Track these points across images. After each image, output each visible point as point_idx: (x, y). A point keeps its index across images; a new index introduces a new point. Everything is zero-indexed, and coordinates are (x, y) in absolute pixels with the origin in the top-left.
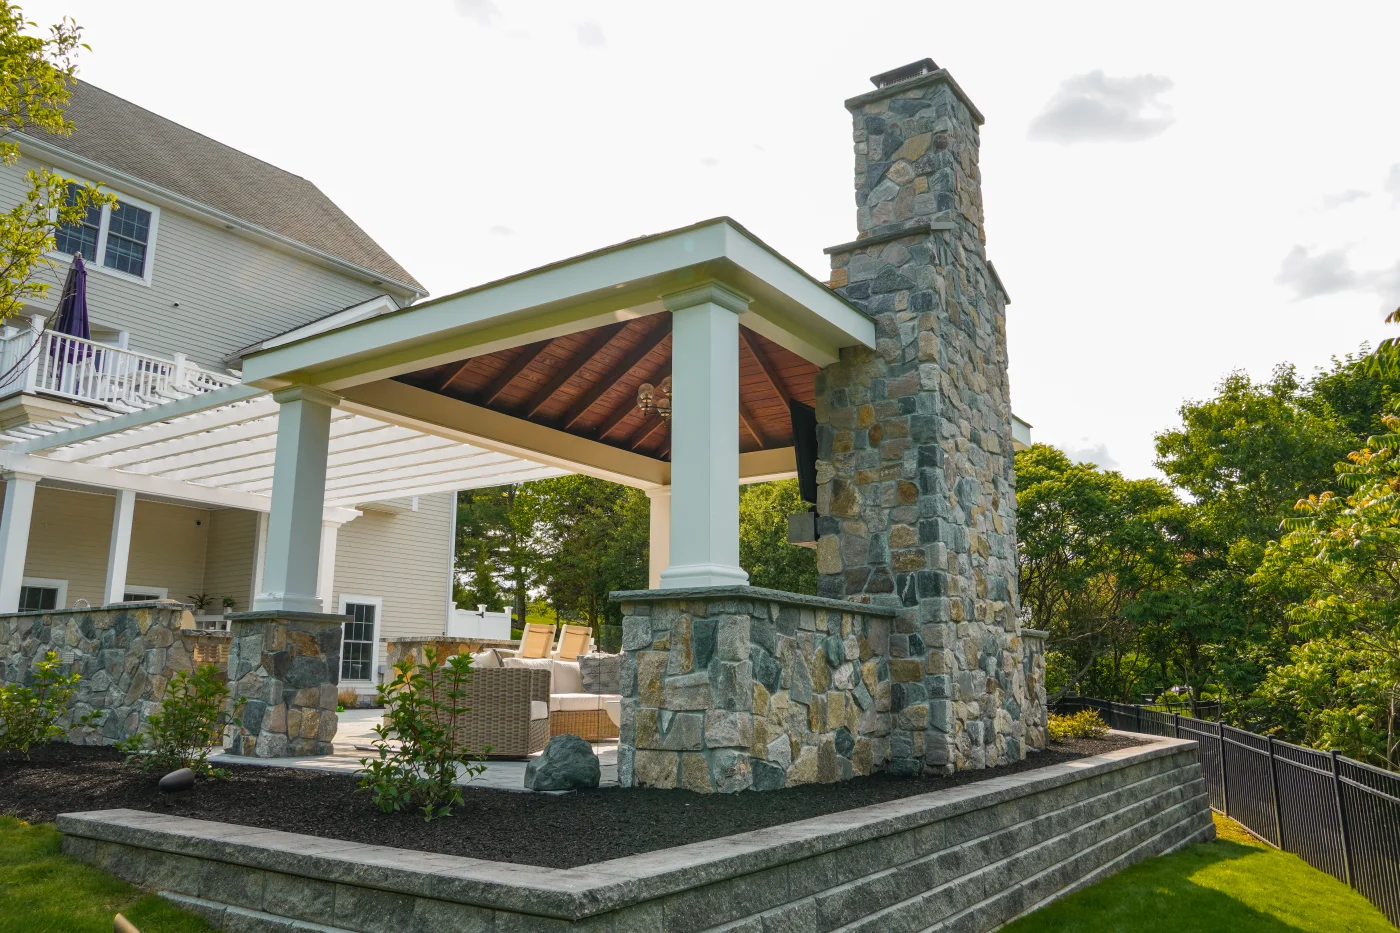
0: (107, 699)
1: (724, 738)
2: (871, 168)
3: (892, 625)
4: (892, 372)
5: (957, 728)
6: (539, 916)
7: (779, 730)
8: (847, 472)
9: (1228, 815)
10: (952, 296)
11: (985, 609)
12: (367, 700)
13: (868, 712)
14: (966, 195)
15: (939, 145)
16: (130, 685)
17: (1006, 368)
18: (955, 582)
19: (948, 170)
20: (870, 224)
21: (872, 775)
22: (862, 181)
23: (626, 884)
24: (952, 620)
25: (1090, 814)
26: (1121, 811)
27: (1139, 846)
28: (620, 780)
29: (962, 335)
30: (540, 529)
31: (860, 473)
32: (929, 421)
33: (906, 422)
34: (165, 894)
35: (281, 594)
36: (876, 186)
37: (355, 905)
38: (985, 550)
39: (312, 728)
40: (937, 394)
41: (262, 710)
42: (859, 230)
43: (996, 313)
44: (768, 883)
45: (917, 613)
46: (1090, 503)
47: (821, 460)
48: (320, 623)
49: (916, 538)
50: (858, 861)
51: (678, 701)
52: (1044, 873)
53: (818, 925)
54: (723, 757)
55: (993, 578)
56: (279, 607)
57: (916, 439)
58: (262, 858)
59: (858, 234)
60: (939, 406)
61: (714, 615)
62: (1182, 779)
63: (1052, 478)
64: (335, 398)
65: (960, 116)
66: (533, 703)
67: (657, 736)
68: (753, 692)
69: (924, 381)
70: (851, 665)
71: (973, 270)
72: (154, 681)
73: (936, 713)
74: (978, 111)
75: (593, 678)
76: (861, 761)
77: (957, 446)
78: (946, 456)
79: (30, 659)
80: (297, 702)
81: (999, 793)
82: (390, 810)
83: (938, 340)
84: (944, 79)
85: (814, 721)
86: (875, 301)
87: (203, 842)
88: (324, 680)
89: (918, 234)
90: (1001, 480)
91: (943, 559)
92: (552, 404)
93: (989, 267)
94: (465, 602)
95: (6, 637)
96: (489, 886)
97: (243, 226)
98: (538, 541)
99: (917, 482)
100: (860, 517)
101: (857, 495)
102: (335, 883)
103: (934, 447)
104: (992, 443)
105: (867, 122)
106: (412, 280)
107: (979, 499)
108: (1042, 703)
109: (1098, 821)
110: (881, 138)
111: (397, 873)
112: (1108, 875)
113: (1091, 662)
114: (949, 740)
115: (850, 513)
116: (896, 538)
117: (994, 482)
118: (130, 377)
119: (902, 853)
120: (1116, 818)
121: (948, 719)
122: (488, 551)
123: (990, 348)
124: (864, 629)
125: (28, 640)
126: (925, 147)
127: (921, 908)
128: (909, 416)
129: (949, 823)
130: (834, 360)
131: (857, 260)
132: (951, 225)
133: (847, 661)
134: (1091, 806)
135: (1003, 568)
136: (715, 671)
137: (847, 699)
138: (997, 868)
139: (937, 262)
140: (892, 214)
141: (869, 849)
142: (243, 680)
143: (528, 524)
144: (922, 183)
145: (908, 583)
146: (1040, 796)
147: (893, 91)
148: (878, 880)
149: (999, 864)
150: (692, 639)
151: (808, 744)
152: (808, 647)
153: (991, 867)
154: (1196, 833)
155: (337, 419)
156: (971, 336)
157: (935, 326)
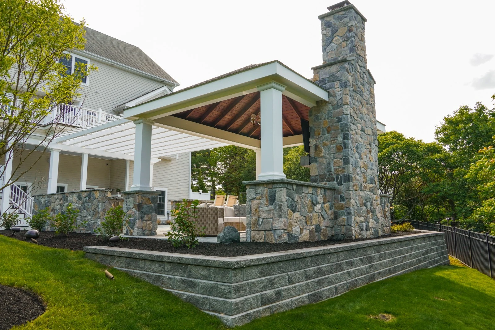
0: (87, 219)
1: (278, 226)
2: (327, 39)
3: (334, 192)
4: (334, 109)
5: (356, 225)
6: (223, 268)
7: (296, 224)
8: (320, 143)
9: (456, 258)
10: (355, 83)
11: (366, 187)
12: (164, 222)
13: (326, 220)
14: (360, 47)
15: (350, 31)
16: (93, 215)
17: (374, 106)
18: (355, 178)
19: (353, 39)
20: (327, 59)
21: (328, 240)
22: (324, 44)
23: (247, 260)
24: (354, 190)
25: (401, 253)
26: (413, 253)
27: (419, 265)
28: (246, 240)
29: (358, 95)
30: (219, 165)
31: (324, 142)
32: (346, 125)
33: (339, 125)
34: (116, 268)
35: (139, 185)
36: (329, 45)
37: (171, 268)
38: (366, 167)
39: (150, 227)
40: (349, 116)
41: (134, 221)
42: (323, 61)
43: (371, 87)
44: (289, 264)
45: (342, 188)
46: (412, 151)
47: (311, 138)
48: (151, 194)
49: (342, 163)
50: (318, 261)
51: (264, 215)
52: (383, 270)
53: (305, 278)
54: (278, 232)
55: (369, 176)
56: (138, 189)
57: (342, 131)
58: (144, 256)
59: (323, 62)
60: (350, 120)
61: (275, 188)
62: (437, 244)
63: (398, 143)
64: (153, 122)
65: (358, 20)
66: (219, 218)
67: (258, 226)
68: (288, 212)
69: (345, 111)
70: (320, 204)
71: (362, 73)
72: (101, 213)
73: (349, 220)
74: (364, 17)
75: (238, 212)
76: (324, 235)
77: (356, 132)
78: (352, 136)
79: (62, 207)
80: (145, 219)
81: (367, 244)
82: (178, 246)
83: (350, 98)
84: (352, 8)
85: (308, 222)
86: (328, 85)
87: (127, 253)
88: (153, 212)
89: (343, 62)
90: (373, 144)
91: (351, 170)
92: (222, 122)
93: (369, 72)
94: (195, 190)
95: (55, 200)
96: (208, 261)
97: (117, 64)
98: (219, 169)
99: (342, 145)
100: (324, 157)
101: (323, 150)
102: (165, 262)
103: (348, 133)
104: (369, 131)
105: (325, 23)
106: (173, 80)
107: (364, 150)
108: (389, 219)
109: (403, 255)
110: (330, 29)
111: (182, 258)
112: (407, 273)
113: (413, 208)
114: (353, 228)
115: (320, 156)
116: (336, 164)
117: (370, 144)
118: (85, 117)
119: (333, 259)
120: (411, 255)
121: (353, 222)
122: (202, 173)
123: (368, 100)
124: (325, 193)
125: (61, 201)
126: (345, 31)
127: (339, 276)
128: (340, 123)
129: (349, 252)
130: (315, 105)
131: (322, 71)
132: (354, 58)
133: (319, 203)
134: (401, 250)
135: (373, 173)
136: (276, 206)
137: (319, 215)
138: (366, 267)
139: (349, 71)
140: (334, 55)
141: (322, 257)
142: (128, 212)
143: (215, 163)
144: (344, 44)
145: (339, 178)
146: (382, 246)
147: (334, 12)
148: (325, 266)
149: (366, 266)
150: (268, 196)
151: (306, 229)
152: (306, 198)
153: (364, 266)
154: (442, 262)
155: (153, 129)
156: (362, 95)
157: (348, 93)
